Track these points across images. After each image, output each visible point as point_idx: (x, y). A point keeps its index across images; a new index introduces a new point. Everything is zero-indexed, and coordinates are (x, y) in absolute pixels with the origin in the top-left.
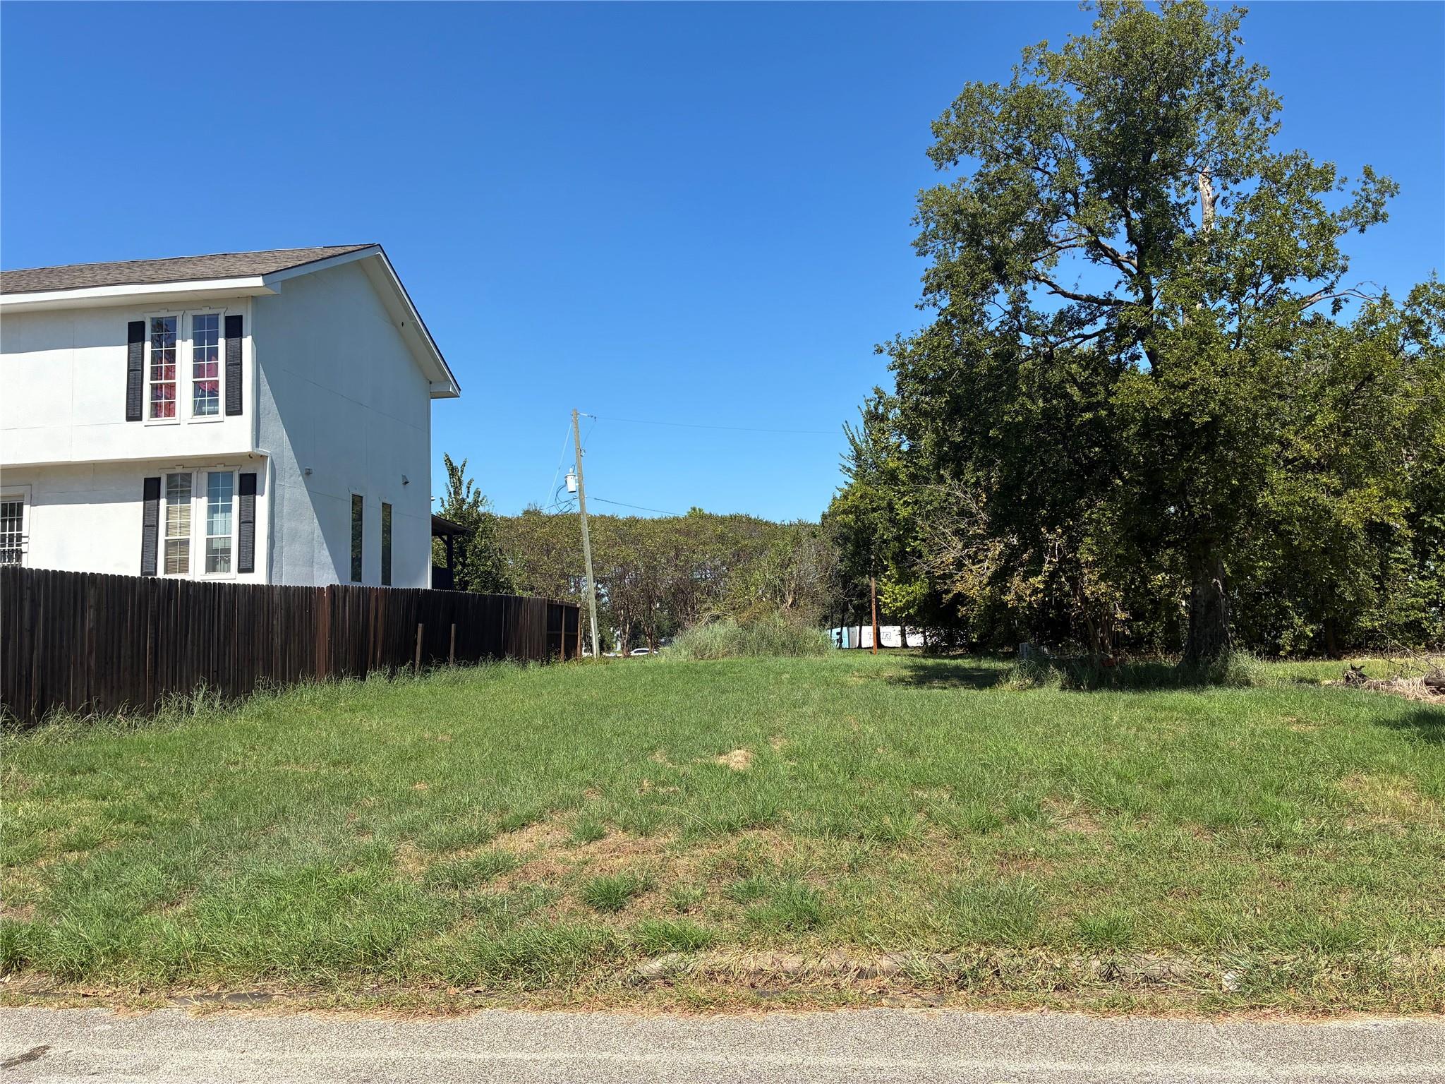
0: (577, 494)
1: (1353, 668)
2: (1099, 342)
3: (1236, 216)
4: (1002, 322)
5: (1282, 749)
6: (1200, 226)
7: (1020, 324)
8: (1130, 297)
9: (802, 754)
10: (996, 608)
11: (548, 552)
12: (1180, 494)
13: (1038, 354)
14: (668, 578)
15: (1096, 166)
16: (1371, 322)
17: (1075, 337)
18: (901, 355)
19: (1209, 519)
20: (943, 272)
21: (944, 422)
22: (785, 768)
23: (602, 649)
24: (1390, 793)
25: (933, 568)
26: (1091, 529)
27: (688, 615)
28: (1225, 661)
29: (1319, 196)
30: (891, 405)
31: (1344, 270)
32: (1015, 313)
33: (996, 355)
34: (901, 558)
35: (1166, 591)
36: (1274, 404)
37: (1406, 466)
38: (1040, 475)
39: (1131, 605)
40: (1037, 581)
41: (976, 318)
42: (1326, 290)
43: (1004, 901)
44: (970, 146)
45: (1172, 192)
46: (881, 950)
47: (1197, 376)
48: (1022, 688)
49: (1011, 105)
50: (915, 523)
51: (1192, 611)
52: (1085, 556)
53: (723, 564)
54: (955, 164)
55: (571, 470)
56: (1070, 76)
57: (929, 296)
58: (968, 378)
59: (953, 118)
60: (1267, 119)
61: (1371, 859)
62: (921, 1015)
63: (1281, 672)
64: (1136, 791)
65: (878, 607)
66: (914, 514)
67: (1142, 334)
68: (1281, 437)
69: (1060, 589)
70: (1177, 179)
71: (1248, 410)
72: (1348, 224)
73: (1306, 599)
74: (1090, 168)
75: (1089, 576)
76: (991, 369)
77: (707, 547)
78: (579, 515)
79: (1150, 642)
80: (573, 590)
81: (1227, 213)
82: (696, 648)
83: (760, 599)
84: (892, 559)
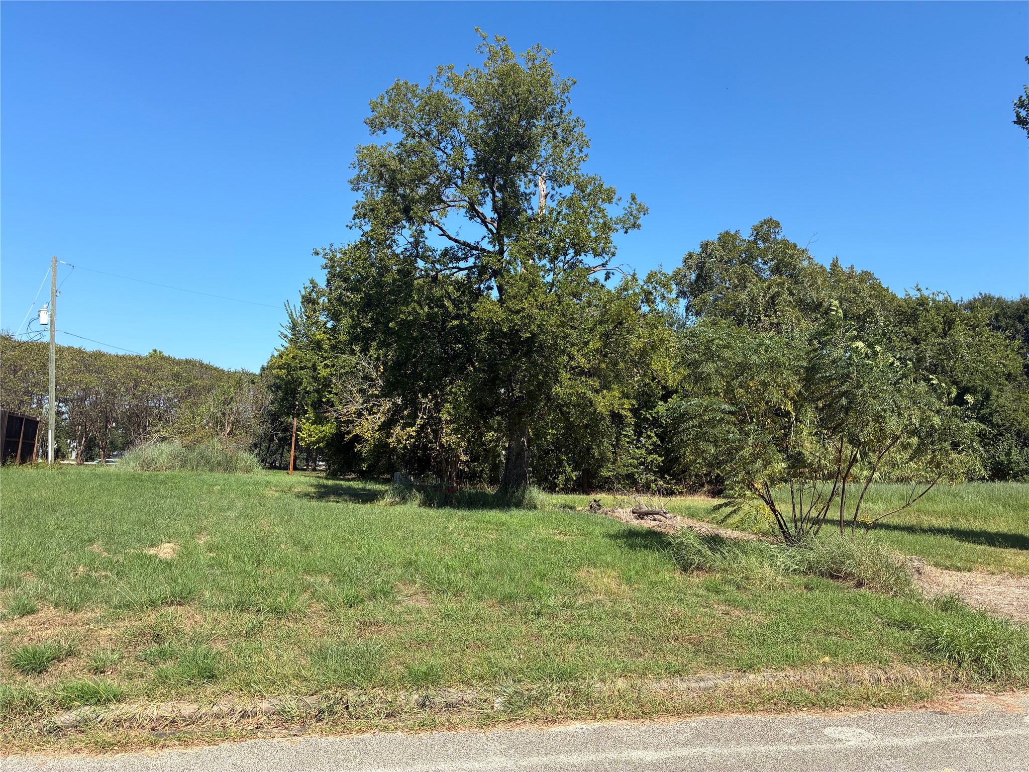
0: (48, 327)
1: (595, 501)
2: (468, 274)
3: (557, 208)
4: (406, 249)
5: (549, 550)
6: (536, 210)
7: (418, 253)
8: (490, 248)
9: (221, 548)
10: (382, 448)
11: (15, 372)
12: (508, 382)
13: (428, 275)
14: (125, 403)
15: (477, 156)
16: (626, 290)
17: (453, 268)
18: (331, 259)
19: (523, 399)
20: (369, 205)
21: (358, 311)
22: (205, 558)
23: (57, 456)
24: (605, 580)
25: (341, 415)
26: (450, 398)
27: (140, 434)
28: (524, 492)
29: (605, 206)
30: (321, 293)
31: (613, 255)
32: (416, 244)
33: (399, 271)
34: (317, 405)
35: (492, 444)
36: (568, 331)
37: (636, 379)
38: (421, 357)
39: (472, 451)
40: (412, 431)
41: (388, 242)
42: (603, 265)
43: (359, 655)
44: (396, 123)
45: (522, 184)
46: (262, 696)
47: (525, 307)
48: (392, 504)
49: (426, 102)
50: (331, 381)
51: (507, 457)
52: (445, 416)
53: (175, 397)
54: (384, 133)
55: (45, 306)
56: (466, 93)
57: (357, 221)
58: (378, 284)
59: (386, 101)
60: (581, 151)
61: (590, 621)
62: (286, 743)
63: (555, 501)
64: (457, 578)
65: (297, 440)
66: (332, 375)
67: (496, 274)
68: (570, 352)
69: (427, 437)
70: (526, 176)
71: (553, 332)
72: (619, 227)
73: (574, 455)
74: (473, 157)
75: (447, 430)
76: (394, 280)
77: (163, 383)
78: (48, 344)
79: (480, 477)
80: (35, 405)
81: (553, 205)
82: (144, 461)
83: (203, 427)
84: (311, 405)
